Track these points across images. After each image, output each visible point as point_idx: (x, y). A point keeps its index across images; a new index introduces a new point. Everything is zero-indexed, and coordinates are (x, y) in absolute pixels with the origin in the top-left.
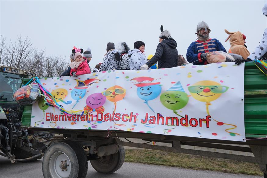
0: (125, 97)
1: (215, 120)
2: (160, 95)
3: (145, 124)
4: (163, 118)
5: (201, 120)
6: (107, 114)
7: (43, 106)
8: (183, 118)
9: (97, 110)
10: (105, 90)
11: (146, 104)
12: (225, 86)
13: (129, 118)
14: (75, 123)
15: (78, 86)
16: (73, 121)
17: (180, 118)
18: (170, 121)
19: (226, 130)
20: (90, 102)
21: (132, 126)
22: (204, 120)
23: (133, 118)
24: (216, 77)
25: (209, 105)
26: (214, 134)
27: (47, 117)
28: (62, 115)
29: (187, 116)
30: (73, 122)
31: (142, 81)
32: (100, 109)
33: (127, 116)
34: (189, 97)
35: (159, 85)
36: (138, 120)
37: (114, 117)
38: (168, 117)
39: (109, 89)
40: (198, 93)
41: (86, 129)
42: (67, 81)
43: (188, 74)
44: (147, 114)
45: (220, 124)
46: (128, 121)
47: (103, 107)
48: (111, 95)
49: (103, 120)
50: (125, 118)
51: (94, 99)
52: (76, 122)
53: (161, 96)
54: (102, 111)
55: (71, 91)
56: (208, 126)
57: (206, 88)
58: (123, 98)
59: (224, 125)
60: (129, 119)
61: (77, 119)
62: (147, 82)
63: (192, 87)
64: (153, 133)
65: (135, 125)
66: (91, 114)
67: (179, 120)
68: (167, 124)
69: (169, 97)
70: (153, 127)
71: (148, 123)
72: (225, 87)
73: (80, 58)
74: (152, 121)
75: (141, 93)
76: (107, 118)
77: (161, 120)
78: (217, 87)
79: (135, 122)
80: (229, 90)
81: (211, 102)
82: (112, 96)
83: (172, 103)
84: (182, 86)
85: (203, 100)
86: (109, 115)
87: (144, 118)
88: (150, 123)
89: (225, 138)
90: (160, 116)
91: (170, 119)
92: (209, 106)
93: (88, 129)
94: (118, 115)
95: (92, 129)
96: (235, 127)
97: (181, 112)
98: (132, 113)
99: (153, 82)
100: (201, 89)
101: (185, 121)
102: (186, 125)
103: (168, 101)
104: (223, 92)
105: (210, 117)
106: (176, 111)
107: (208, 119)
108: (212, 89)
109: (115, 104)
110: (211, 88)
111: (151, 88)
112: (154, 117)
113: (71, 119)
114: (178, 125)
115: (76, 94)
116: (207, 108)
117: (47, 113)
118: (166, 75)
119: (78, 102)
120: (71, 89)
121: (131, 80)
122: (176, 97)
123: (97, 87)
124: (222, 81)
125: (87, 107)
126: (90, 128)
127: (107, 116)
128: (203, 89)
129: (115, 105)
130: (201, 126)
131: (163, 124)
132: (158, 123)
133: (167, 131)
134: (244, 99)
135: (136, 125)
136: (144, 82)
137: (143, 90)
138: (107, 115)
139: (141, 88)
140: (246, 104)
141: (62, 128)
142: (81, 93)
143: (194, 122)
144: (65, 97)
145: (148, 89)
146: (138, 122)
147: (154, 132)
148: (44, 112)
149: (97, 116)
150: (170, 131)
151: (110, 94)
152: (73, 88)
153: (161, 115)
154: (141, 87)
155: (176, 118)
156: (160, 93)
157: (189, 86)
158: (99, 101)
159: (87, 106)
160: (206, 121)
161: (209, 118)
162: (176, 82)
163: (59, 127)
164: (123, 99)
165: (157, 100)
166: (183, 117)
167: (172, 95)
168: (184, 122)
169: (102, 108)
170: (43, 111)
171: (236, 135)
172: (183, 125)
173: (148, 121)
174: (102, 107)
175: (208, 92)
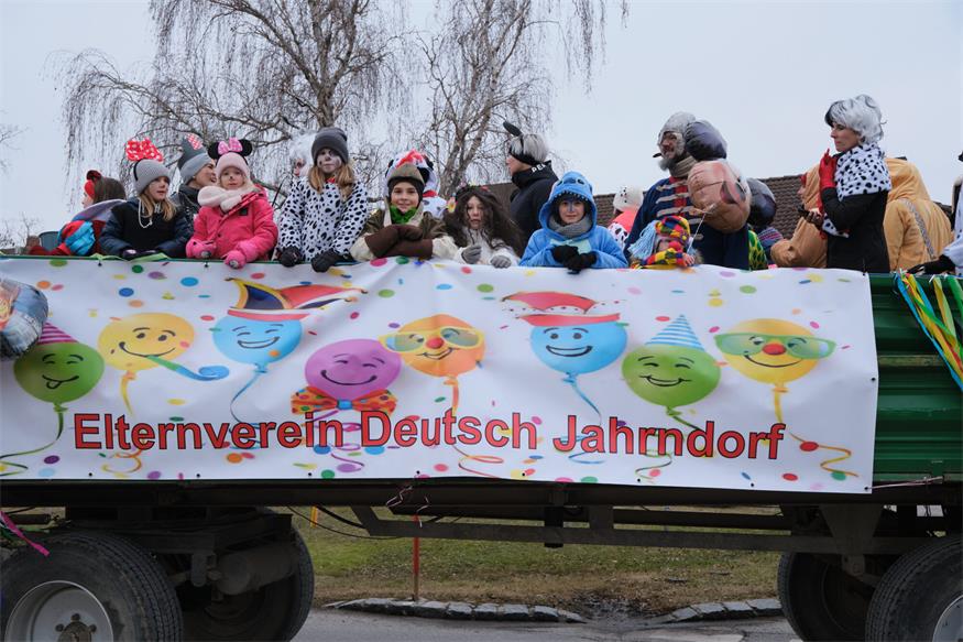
0: (485, 358)
1: (796, 437)
2: (623, 357)
3: (572, 453)
4: (629, 433)
5: (755, 437)
6: (410, 420)
7: (52, 384)
8: (697, 432)
9: (364, 406)
10: (395, 331)
11: (569, 384)
12: (827, 339)
13: (508, 434)
14: (250, 456)
15: (246, 307)
16: (239, 447)
17: (686, 431)
18: (652, 442)
19: (822, 465)
20: (323, 373)
21: (526, 462)
22: (765, 436)
23: (524, 434)
24: (796, 312)
25: (784, 391)
26: (790, 477)
27: (80, 431)
28: (175, 423)
29: (710, 424)
30: (240, 451)
31: (550, 306)
32: (377, 399)
33: (504, 427)
34: (722, 367)
35: (618, 324)
36: (541, 439)
37: (456, 431)
38: (646, 430)
39: (407, 328)
40: (747, 357)
41: (307, 477)
42: (190, 282)
43: (711, 295)
44: (572, 419)
45: (809, 447)
46: (510, 443)
47: (388, 392)
48: (423, 348)
49: (392, 441)
50: (498, 433)
51: (345, 362)
52: (256, 451)
53: (625, 361)
54: (386, 410)
55: (212, 324)
56: (773, 455)
57: (774, 341)
58: (478, 362)
59: (819, 449)
60: (511, 438)
61: (258, 438)
62: (570, 311)
63: (727, 335)
64: (601, 481)
65: (534, 458)
66: (328, 420)
67: (686, 438)
68: (643, 451)
69: (656, 365)
70: (597, 463)
71: (578, 448)
72: (827, 341)
73: (232, 175)
74: (593, 444)
75: (548, 348)
76: (406, 433)
77: (621, 437)
78: (804, 342)
79: (533, 444)
80: (837, 350)
81: (787, 385)
82: (425, 354)
83: (663, 384)
84: (694, 330)
85: (763, 379)
86: (418, 424)
87: (563, 434)
88: (587, 450)
89: (819, 485)
90: (617, 425)
91: (654, 435)
92: (782, 395)
93: (319, 477)
94: (472, 425)
95: (339, 475)
96: (846, 454)
97: (693, 412)
98: (516, 416)
99: (592, 312)
100: (757, 343)
101: (705, 442)
102: (707, 453)
103: (649, 378)
104: (823, 357)
105: (783, 426)
106: (677, 409)
107: (775, 435)
108: (790, 345)
109: (453, 383)
110: (787, 342)
111: (586, 331)
112: (598, 429)
113: (228, 438)
114: (678, 452)
115: (244, 338)
116: (777, 402)
117: (79, 418)
118: (634, 291)
119: (262, 371)
120: (207, 318)
121: (504, 299)
122: (678, 366)
123: (354, 316)
124: (814, 325)
125: (311, 391)
126: (333, 474)
127: (406, 428)
128: (761, 345)
129: (451, 388)
130: (752, 455)
131: (629, 451)
132: (613, 450)
133: (646, 473)
134: (877, 377)
135: (540, 458)
136: (557, 311)
137: (554, 336)
138: (410, 423)
139: (545, 332)
140: (881, 391)
141: (177, 478)
142: (277, 339)
143: (731, 444)
144: (178, 346)
145: (577, 336)
146: (545, 446)
147: (604, 478)
148: (60, 411)
149: (364, 427)
150: (655, 473)
151: (418, 347)
152: (220, 313)
153: (624, 423)
154: (546, 328)
155: (676, 433)
156: (621, 351)
157: (716, 333)
158: (370, 372)
159: (309, 389)
160: (768, 441)
161: (780, 432)
162: (674, 317)
163: (157, 474)
164: (477, 368)
165: (612, 375)
166: (698, 429)
167: (665, 359)
168: (700, 443)
169: (386, 398)
170: (52, 405)
171: (848, 476)
172: (695, 453)
173: (578, 444)
174: (384, 395)
175: (779, 353)
